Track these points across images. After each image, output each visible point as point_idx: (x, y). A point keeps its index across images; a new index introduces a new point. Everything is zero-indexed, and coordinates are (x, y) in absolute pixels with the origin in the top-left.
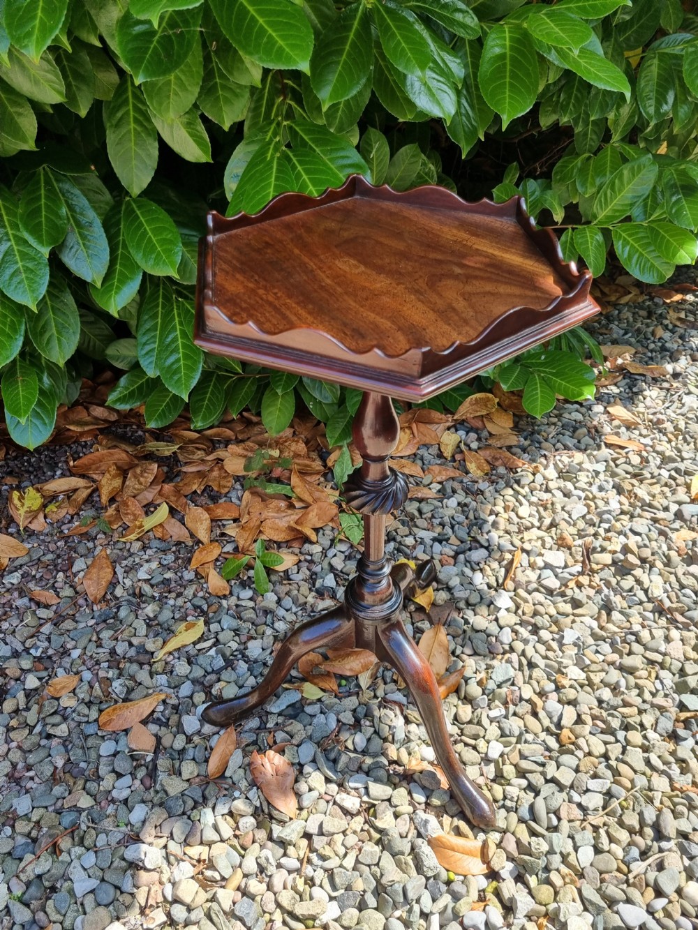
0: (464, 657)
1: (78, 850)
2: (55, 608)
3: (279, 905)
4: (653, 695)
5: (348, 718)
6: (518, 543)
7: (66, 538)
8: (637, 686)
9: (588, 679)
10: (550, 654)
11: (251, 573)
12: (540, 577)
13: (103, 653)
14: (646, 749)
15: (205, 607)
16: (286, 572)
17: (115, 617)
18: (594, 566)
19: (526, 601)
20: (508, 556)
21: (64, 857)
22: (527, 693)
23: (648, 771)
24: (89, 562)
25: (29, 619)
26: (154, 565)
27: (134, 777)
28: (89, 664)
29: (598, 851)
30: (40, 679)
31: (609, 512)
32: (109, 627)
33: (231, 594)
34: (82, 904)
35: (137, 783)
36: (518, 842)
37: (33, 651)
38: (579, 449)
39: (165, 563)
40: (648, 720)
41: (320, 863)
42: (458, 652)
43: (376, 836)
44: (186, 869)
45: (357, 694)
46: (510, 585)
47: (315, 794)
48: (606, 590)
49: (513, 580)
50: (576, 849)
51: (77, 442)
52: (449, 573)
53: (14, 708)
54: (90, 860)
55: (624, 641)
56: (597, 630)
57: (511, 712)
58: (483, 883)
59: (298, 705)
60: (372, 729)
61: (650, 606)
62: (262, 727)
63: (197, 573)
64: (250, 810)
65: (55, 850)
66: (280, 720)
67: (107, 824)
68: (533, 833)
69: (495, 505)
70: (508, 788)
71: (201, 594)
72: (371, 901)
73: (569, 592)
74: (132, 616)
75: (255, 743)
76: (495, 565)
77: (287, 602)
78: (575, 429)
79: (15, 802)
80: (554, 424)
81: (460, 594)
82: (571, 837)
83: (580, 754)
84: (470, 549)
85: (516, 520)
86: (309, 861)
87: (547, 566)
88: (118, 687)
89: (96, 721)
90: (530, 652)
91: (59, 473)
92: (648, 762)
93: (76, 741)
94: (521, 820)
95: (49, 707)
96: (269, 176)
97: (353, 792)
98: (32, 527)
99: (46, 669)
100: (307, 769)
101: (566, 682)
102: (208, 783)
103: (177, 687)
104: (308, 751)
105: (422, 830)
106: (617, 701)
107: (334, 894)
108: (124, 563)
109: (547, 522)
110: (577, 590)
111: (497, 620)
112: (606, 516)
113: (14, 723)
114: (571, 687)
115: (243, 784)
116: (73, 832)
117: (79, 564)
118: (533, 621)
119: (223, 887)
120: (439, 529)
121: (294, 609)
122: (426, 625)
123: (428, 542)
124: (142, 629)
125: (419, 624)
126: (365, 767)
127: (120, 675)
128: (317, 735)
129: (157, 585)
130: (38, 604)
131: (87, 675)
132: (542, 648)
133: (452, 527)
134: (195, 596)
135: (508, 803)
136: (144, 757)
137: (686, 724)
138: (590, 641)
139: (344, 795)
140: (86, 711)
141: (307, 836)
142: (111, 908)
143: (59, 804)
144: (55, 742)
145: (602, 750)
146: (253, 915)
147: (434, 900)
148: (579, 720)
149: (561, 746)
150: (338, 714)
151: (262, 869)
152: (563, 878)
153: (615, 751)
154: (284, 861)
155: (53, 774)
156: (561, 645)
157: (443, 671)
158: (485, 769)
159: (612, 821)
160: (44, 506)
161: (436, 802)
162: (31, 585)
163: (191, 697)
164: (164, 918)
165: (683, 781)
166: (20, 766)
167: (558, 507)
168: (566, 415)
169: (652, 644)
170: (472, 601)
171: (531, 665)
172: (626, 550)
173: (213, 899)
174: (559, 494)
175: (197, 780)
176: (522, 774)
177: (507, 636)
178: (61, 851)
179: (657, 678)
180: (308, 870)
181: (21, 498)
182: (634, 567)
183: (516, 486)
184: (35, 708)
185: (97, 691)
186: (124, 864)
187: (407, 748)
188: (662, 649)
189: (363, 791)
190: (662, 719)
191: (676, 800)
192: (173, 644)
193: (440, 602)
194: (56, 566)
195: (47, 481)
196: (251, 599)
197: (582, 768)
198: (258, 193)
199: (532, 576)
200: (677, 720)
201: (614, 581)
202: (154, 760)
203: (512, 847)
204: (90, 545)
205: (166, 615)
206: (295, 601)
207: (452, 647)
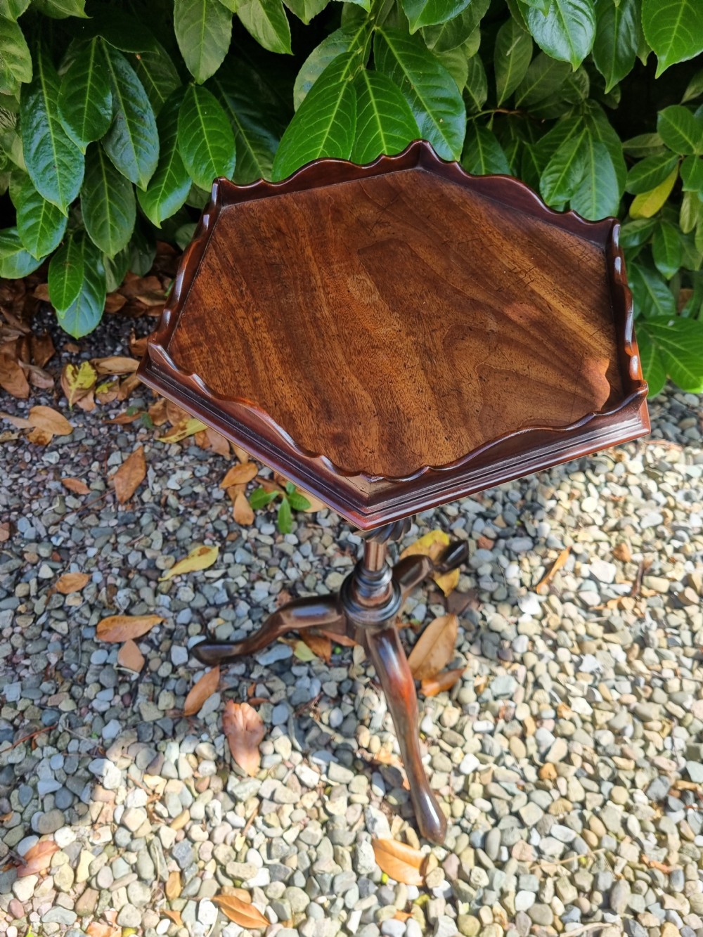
0: (469, 656)
1: (50, 750)
2: (83, 498)
3: (214, 856)
4: (659, 752)
5: (331, 690)
6: (569, 542)
7: (110, 426)
8: (644, 738)
9: (593, 716)
10: (562, 677)
11: (278, 507)
12: (580, 588)
13: (116, 558)
14: (628, 809)
15: (225, 533)
16: (315, 514)
17: (137, 522)
18: (645, 591)
19: (555, 612)
20: (553, 555)
21: (37, 753)
22: (523, 713)
23: (622, 833)
24: (125, 458)
25: (56, 506)
26: (187, 475)
27: (116, 693)
28: (102, 565)
29: (538, 900)
30: (54, 570)
31: (685, 529)
32: (129, 533)
33: (254, 524)
34: (42, 801)
35: (118, 698)
36: (460, 867)
37: (53, 539)
38: (679, 442)
39: (198, 474)
40: (642, 778)
41: (264, 828)
42: (464, 649)
43: (324, 817)
44: (140, 797)
45: (348, 666)
46: (544, 588)
47: (278, 758)
48: (648, 619)
49: (550, 583)
50: (518, 890)
51: (145, 316)
52: (483, 560)
53: (25, 593)
54: (58, 762)
55: (648, 683)
56: (623, 665)
57: (499, 728)
58: (414, 893)
59: (287, 662)
60: (351, 708)
61: (692, 652)
62: (246, 676)
63: (226, 494)
64: (212, 756)
65: (31, 744)
66: (266, 673)
67: (81, 732)
68: (479, 863)
69: (559, 489)
70: (469, 806)
71: (224, 517)
72: (300, 880)
73: (607, 613)
74: (152, 527)
75: (235, 689)
76: (536, 561)
77: (306, 549)
78: (683, 416)
79: (6, 687)
80: (661, 404)
81: (487, 585)
82: (517, 876)
83: (555, 794)
84: (514, 536)
85: (577, 512)
86: (254, 823)
87: (592, 577)
88: (122, 597)
89: (95, 626)
90: (541, 669)
91: (119, 349)
92: (624, 823)
93: (74, 641)
94: (472, 845)
95: (56, 601)
96: (330, 110)
97: (315, 767)
98: (81, 405)
99: (62, 561)
100: (278, 731)
101: (566, 713)
102: (181, 718)
103: (177, 611)
104: (283, 713)
105: (370, 826)
106: (616, 749)
107: (268, 862)
108: (159, 465)
109: (612, 522)
110: (616, 612)
111: (517, 623)
112: (681, 533)
113: (21, 608)
114: (571, 720)
115: (213, 729)
116: (51, 730)
117: (115, 458)
118: (555, 636)
119: (169, 825)
120: (488, 504)
121: (311, 558)
122: (439, 611)
123: (471, 516)
124: (158, 544)
125: (433, 609)
126: (334, 745)
127: (127, 585)
128: (296, 699)
129: (185, 497)
130: (69, 491)
131: (98, 577)
132: (555, 668)
133: (504, 504)
134: (218, 518)
135: (465, 823)
136: (130, 675)
137: (683, 795)
138: (611, 674)
139: (305, 768)
140: (87, 614)
141: (260, 797)
142: (66, 813)
143: (44, 700)
144: (54, 637)
145: (581, 798)
146: (188, 859)
147: (360, 897)
148: (567, 759)
149: (540, 778)
150: (323, 682)
151: (208, 819)
152: (494, 916)
153: (594, 801)
154: (230, 815)
155: (46, 669)
156: (577, 671)
157: (441, 666)
158: (453, 779)
159: (565, 872)
160: (97, 384)
161: (393, 800)
162: (67, 468)
163: (187, 625)
164: (110, 838)
165: (655, 856)
166: (19, 652)
167: (630, 508)
168: (678, 396)
169: (678, 697)
170: (498, 596)
171: (537, 685)
172: (688, 582)
173: (157, 833)
174: (637, 493)
175: (172, 713)
176: (488, 797)
177: (522, 645)
178: (36, 746)
179: (670, 735)
180: (251, 832)
181: (75, 373)
182: (689, 603)
183: (589, 473)
184: (44, 598)
185: (103, 596)
186: (87, 775)
187: (381, 738)
188: (687, 705)
189: (324, 769)
190: (658, 782)
191: (640, 874)
192: (183, 567)
193: (463, 589)
194: (94, 452)
195: (105, 356)
196: (272, 535)
197: (552, 811)
198: (311, 130)
199: (572, 583)
200: (674, 787)
201: (661, 613)
202: (138, 681)
203: (452, 870)
204: (131, 437)
205: (184, 533)
206: (314, 550)
207: (460, 641)
